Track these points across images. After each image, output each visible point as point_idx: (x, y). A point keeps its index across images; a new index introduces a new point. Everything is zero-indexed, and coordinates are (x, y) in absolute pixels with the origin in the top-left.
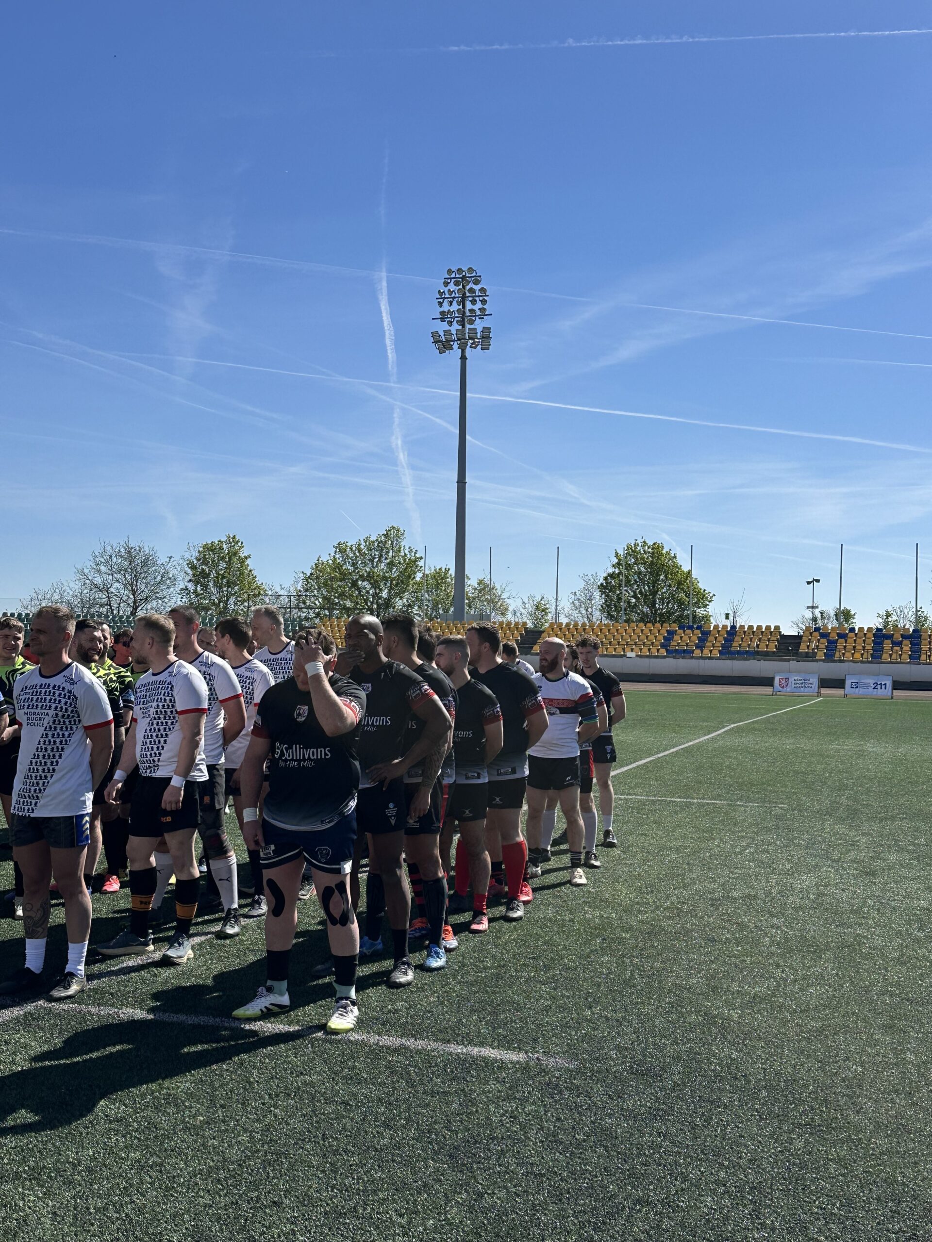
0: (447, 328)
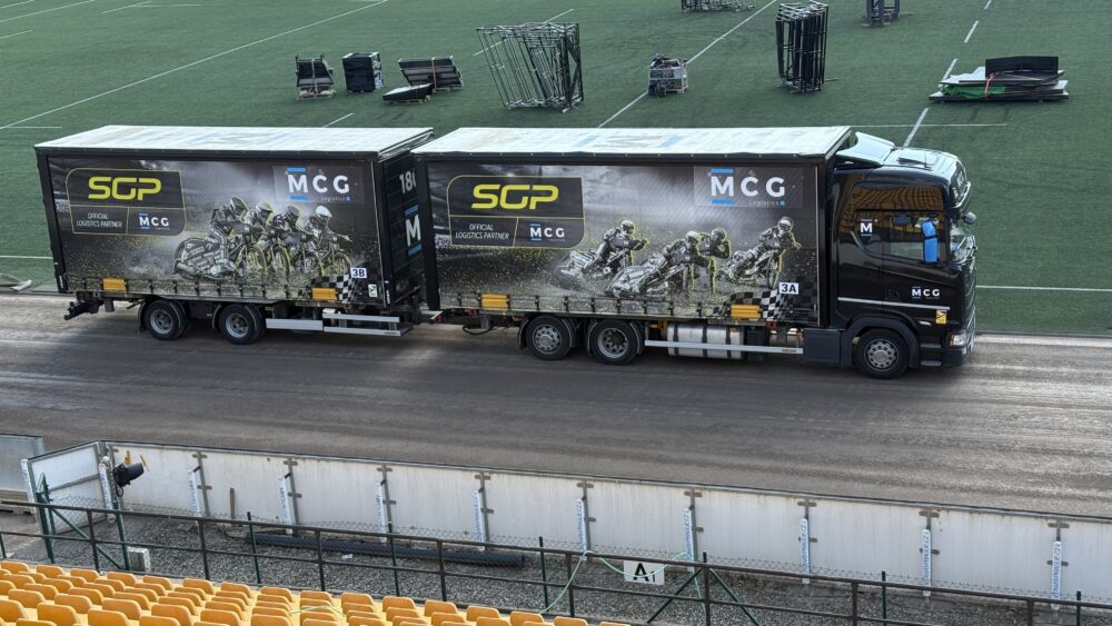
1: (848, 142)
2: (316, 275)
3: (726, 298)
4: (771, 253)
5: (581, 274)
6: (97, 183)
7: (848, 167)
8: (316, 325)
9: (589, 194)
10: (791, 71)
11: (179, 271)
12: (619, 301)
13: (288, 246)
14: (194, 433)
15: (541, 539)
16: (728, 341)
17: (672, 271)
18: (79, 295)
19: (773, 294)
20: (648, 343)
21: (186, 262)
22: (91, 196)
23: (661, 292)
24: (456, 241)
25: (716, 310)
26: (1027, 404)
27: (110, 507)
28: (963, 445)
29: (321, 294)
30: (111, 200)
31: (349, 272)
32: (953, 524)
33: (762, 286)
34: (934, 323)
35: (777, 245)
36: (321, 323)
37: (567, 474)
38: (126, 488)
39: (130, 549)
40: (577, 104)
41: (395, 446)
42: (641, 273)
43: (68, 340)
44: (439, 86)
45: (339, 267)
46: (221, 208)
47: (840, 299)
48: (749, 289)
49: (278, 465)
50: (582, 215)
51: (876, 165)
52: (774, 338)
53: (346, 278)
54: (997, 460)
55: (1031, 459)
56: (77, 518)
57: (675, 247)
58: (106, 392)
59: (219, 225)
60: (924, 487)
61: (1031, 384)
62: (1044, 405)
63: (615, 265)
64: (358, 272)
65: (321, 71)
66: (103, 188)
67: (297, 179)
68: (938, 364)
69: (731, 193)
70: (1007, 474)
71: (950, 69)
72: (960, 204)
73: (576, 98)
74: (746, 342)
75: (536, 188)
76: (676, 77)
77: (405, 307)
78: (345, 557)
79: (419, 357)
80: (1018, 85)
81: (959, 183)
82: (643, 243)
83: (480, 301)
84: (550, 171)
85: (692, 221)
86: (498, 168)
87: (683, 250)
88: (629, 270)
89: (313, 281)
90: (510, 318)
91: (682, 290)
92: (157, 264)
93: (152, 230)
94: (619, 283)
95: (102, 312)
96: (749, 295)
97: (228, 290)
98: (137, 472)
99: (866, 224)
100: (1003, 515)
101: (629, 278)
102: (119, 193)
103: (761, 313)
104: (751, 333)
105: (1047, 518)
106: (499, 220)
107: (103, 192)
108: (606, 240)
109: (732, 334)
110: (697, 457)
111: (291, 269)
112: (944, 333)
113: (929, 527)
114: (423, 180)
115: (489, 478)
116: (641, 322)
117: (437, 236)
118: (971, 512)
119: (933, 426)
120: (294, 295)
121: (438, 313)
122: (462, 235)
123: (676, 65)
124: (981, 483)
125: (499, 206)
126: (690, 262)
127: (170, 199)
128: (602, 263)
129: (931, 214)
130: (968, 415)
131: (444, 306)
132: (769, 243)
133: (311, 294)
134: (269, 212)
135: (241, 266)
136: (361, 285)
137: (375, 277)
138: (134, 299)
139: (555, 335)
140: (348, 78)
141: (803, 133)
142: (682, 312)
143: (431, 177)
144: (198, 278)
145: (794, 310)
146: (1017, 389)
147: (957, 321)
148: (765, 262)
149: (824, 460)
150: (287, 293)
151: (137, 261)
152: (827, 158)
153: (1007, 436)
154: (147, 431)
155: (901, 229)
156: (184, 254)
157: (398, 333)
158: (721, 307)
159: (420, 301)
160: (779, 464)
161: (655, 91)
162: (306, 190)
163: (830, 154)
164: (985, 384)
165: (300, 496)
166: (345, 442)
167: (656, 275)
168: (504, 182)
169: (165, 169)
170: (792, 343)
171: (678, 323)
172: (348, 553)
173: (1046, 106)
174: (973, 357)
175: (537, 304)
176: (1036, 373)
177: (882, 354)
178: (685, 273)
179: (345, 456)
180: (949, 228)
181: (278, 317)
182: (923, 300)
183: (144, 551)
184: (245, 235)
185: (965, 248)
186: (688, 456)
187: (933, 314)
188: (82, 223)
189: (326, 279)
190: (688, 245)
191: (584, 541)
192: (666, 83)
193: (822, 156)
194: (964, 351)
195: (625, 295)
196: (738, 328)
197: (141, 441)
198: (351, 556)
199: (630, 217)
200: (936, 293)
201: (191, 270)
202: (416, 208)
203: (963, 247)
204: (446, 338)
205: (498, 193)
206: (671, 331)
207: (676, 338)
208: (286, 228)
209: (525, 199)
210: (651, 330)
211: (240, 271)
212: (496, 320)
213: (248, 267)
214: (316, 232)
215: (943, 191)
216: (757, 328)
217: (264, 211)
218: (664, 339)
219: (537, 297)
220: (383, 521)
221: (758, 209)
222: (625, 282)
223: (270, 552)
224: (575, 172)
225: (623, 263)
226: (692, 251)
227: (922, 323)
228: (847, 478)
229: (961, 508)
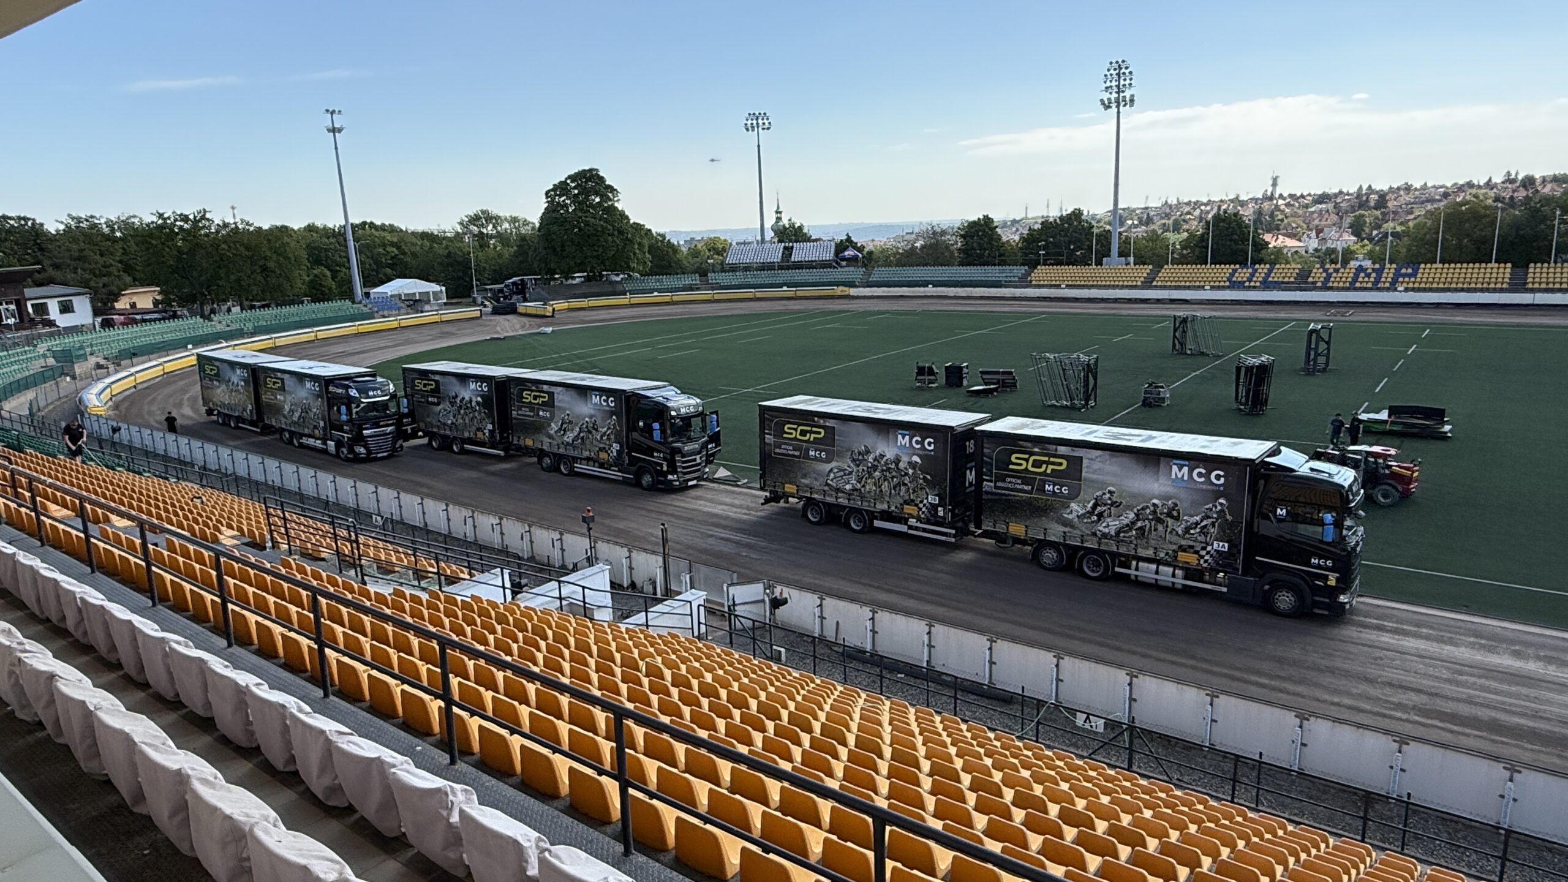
0: (1109, 96)
1: (1275, 452)
2: (907, 498)
3: (1175, 547)
4: (1210, 520)
5: (1076, 519)
6: (789, 428)
7: (1273, 470)
8: (903, 528)
9: (1087, 467)
10: (1243, 400)
11: (827, 484)
12: (1100, 539)
13: (893, 477)
14: (822, 583)
15: (1023, 687)
16: (1174, 576)
17: (1139, 524)
18: (771, 492)
19: (1209, 548)
20: (1117, 569)
21: (832, 480)
22: (785, 435)
23: (1130, 537)
24: (996, 487)
25: (1167, 554)
26: (1392, 651)
27: (768, 622)
28: (1337, 672)
29: (908, 509)
30: (796, 439)
31: (927, 498)
32: (1320, 728)
33: (1201, 542)
34: (1326, 584)
35: (1215, 516)
36: (906, 527)
37: (1048, 648)
38: (777, 610)
39: (775, 647)
40: (1092, 407)
41: (941, 611)
42: (1117, 523)
43: (761, 517)
44: (1003, 387)
45: (922, 494)
46: (856, 451)
47: (1257, 558)
48: (1192, 543)
49: (866, 612)
50: (1080, 480)
51: (1293, 470)
52: (1207, 577)
53: (925, 501)
54: (1360, 686)
55: (1388, 690)
56: (748, 624)
57: (1143, 509)
58: (776, 550)
59: (854, 460)
60: (1303, 697)
61: (1397, 637)
62: (1404, 653)
63: (1100, 516)
64: (933, 499)
65: (931, 372)
66: (792, 431)
67: (903, 438)
68: (1326, 613)
69: (1186, 478)
70: (1369, 698)
71: (1362, 410)
72: (1353, 504)
73: (1092, 403)
74: (1186, 578)
75: (1052, 459)
76: (1162, 395)
77: (960, 524)
78: (899, 675)
79: (965, 556)
80: (1414, 425)
81: (1354, 489)
82: (1121, 503)
83: (1008, 528)
84: (1062, 450)
85: (1157, 492)
86: (1029, 445)
87: (1148, 511)
88: (1109, 520)
89: (905, 501)
90: (1026, 540)
91: (1144, 538)
92: (816, 479)
93: (816, 459)
94: (1101, 527)
95: (782, 504)
96: (1192, 547)
97: (854, 500)
98: (784, 602)
99: (1282, 510)
100: (1358, 727)
101: (1108, 526)
102: (800, 435)
103: (1199, 561)
104: (1191, 573)
105: (1392, 736)
106: (1026, 477)
107: (791, 434)
108: (1096, 499)
109: (1177, 571)
110: (1139, 650)
111: (893, 492)
112: (1335, 592)
113: (1301, 727)
114: (979, 447)
115: (995, 642)
116: (1113, 555)
117: (985, 483)
118: (1334, 721)
119: (1316, 655)
120: (893, 508)
121: (980, 531)
122: (999, 484)
123: (1162, 387)
124: (1347, 701)
125: (1026, 469)
126: (1152, 520)
127: (828, 442)
128: (1091, 513)
129: (1330, 509)
130: (1343, 651)
131: (984, 527)
132: (1209, 514)
133: (903, 509)
134: (884, 456)
135: (864, 486)
136: (934, 507)
137: (943, 503)
138: (800, 498)
139: (1055, 555)
140: (947, 377)
141: (1241, 443)
142: (1142, 552)
143: (985, 445)
144: (838, 490)
145: (1223, 561)
146: (1387, 640)
147: (1344, 584)
148: (1205, 526)
149: (1232, 667)
150: (889, 507)
151: (805, 476)
152: (1257, 462)
153: (1373, 671)
154: (796, 578)
155: (1309, 516)
156: (832, 475)
157: (953, 540)
158: (1170, 552)
159: (970, 521)
160: (1200, 665)
161: (1146, 403)
162: (908, 445)
163: (1260, 460)
164: (1360, 632)
165: (877, 633)
166: (910, 603)
167: (1127, 525)
168: (1032, 454)
169: (827, 424)
170: (1221, 582)
171: (1140, 559)
172: (901, 673)
173: (1433, 441)
174: (1353, 611)
175: (1045, 534)
176: (1404, 630)
177: (1285, 600)
178: (1148, 527)
179: (908, 613)
180: (1344, 519)
181: (882, 520)
182: (1319, 567)
183: (782, 650)
184: (868, 468)
185: (1355, 535)
186: (1134, 648)
187: (1326, 578)
188: (777, 450)
189: (913, 501)
190: (1152, 508)
191: (1054, 695)
192: (1154, 398)
193: (1253, 461)
194: (1348, 606)
195: (1105, 536)
196: (1181, 568)
197: (790, 584)
198: (903, 676)
199: (1113, 486)
200: (1329, 563)
201: (834, 485)
202: (973, 464)
203: (1353, 534)
204: (983, 547)
205: (1027, 460)
206: (1134, 563)
207: (1137, 569)
208: (893, 466)
209: (1044, 466)
210: (1120, 561)
211: (863, 489)
212: (1017, 540)
213: (867, 487)
214: (911, 471)
215: (1341, 494)
216: (1195, 570)
217: (881, 455)
218: (1129, 568)
219: (1045, 529)
220: (926, 658)
221: (1203, 490)
222: (1105, 527)
223: (854, 664)
224: (1079, 452)
225: (1105, 514)
226: (1154, 512)
227: (1317, 582)
228: (1246, 682)
229: (1326, 717)
